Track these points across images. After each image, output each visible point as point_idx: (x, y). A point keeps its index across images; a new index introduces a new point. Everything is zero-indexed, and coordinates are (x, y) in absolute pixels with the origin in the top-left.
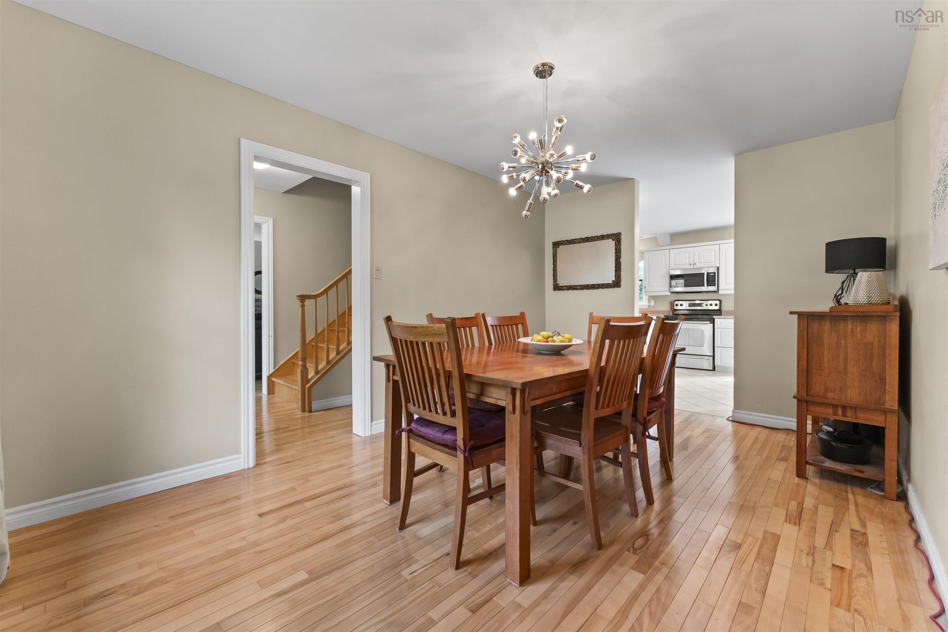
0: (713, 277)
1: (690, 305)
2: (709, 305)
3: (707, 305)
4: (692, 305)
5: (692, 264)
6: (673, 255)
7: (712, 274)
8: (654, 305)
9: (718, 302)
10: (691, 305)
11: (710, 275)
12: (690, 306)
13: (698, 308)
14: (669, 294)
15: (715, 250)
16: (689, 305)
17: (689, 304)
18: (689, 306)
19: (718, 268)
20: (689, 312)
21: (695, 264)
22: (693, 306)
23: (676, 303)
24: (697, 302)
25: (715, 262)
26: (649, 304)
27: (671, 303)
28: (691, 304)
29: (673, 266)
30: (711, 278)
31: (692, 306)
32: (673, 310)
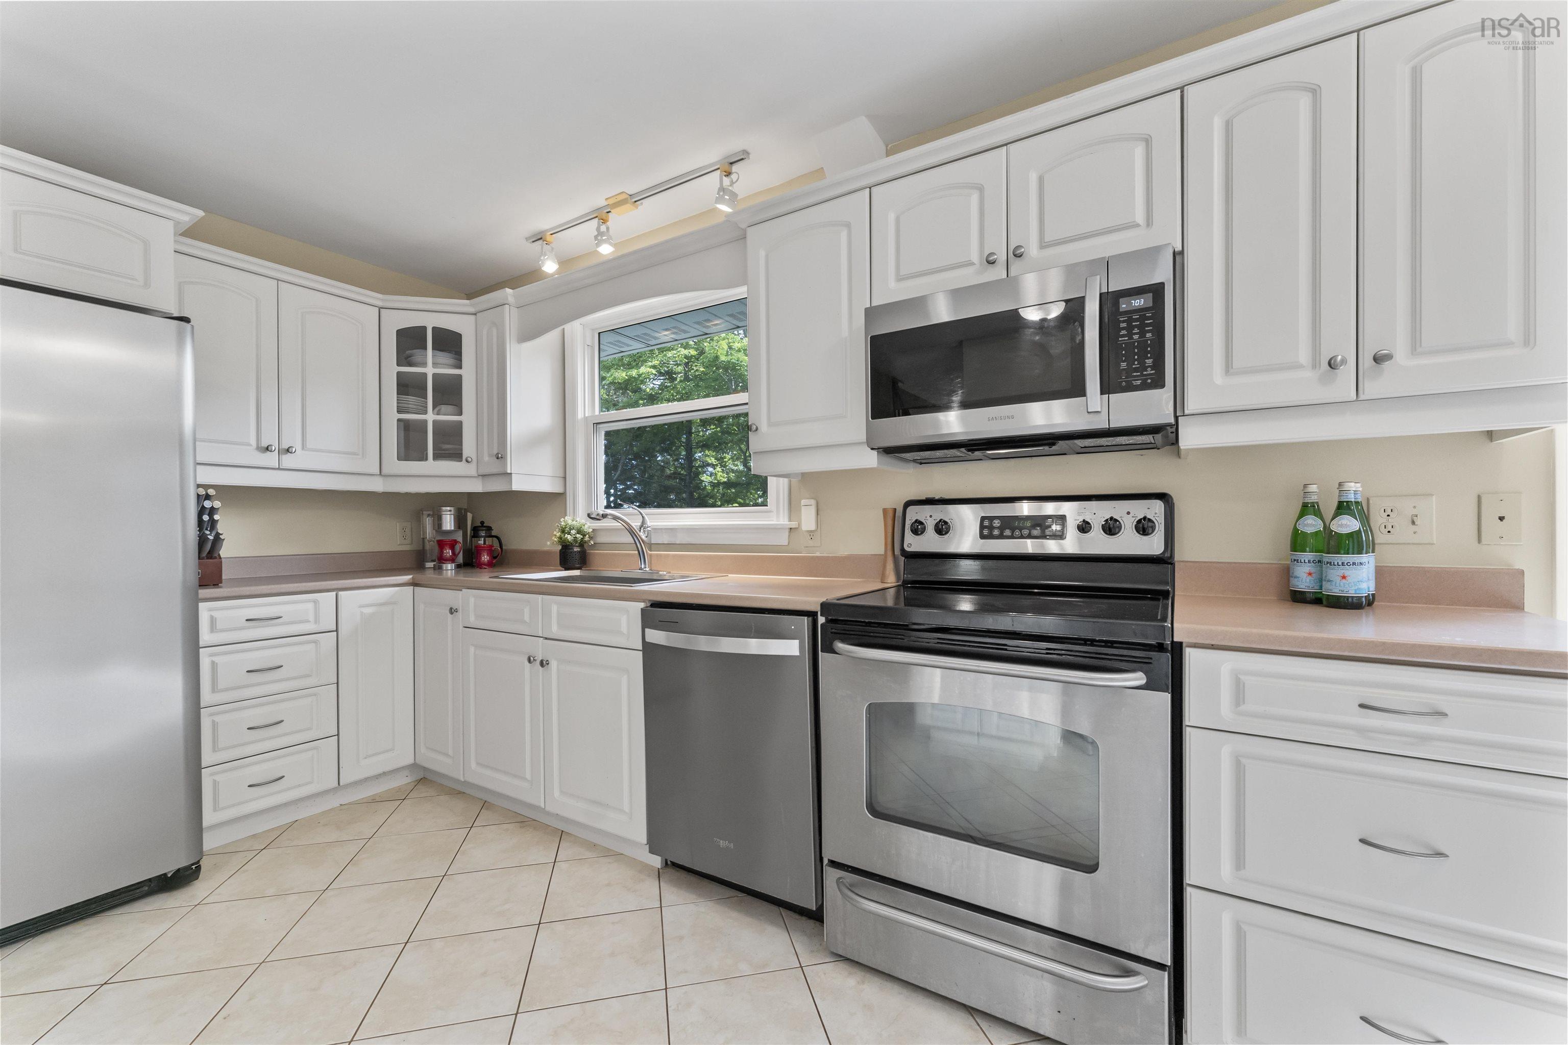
0: (1143, 318)
1: (987, 529)
2: (1097, 532)
3: (1084, 528)
4: (1002, 529)
5: (1001, 257)
6: (892, 217)
7: (1138, 302)
8: (813, 527)
9: (1155, 509)
10: (991, 528)
11: (1123, 307)
12: (990, 537)
13: (1029, 546)
14: (871, 459)
15: (1147, 141)
16: (982, 527)
17: (983, 519)
18: (982, 537)
19: (1178, 256)
20: (983, 569)
21: (1018, 256)
22: (1008, 532)
23: (914, 513)
24: (1026, 509)
25: (1149, 222)
26: (794, 524)
27: (890, 514)
28: (991, 519)
29: (892, 284)
30: (1130, 329)
31: (1001, 536)
32: (897, 551)
